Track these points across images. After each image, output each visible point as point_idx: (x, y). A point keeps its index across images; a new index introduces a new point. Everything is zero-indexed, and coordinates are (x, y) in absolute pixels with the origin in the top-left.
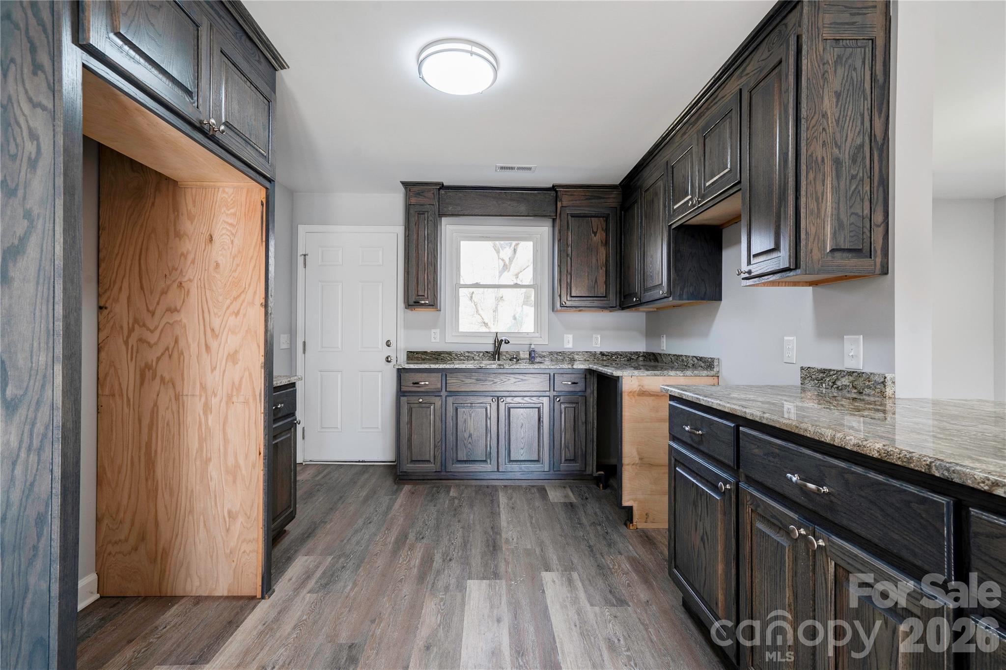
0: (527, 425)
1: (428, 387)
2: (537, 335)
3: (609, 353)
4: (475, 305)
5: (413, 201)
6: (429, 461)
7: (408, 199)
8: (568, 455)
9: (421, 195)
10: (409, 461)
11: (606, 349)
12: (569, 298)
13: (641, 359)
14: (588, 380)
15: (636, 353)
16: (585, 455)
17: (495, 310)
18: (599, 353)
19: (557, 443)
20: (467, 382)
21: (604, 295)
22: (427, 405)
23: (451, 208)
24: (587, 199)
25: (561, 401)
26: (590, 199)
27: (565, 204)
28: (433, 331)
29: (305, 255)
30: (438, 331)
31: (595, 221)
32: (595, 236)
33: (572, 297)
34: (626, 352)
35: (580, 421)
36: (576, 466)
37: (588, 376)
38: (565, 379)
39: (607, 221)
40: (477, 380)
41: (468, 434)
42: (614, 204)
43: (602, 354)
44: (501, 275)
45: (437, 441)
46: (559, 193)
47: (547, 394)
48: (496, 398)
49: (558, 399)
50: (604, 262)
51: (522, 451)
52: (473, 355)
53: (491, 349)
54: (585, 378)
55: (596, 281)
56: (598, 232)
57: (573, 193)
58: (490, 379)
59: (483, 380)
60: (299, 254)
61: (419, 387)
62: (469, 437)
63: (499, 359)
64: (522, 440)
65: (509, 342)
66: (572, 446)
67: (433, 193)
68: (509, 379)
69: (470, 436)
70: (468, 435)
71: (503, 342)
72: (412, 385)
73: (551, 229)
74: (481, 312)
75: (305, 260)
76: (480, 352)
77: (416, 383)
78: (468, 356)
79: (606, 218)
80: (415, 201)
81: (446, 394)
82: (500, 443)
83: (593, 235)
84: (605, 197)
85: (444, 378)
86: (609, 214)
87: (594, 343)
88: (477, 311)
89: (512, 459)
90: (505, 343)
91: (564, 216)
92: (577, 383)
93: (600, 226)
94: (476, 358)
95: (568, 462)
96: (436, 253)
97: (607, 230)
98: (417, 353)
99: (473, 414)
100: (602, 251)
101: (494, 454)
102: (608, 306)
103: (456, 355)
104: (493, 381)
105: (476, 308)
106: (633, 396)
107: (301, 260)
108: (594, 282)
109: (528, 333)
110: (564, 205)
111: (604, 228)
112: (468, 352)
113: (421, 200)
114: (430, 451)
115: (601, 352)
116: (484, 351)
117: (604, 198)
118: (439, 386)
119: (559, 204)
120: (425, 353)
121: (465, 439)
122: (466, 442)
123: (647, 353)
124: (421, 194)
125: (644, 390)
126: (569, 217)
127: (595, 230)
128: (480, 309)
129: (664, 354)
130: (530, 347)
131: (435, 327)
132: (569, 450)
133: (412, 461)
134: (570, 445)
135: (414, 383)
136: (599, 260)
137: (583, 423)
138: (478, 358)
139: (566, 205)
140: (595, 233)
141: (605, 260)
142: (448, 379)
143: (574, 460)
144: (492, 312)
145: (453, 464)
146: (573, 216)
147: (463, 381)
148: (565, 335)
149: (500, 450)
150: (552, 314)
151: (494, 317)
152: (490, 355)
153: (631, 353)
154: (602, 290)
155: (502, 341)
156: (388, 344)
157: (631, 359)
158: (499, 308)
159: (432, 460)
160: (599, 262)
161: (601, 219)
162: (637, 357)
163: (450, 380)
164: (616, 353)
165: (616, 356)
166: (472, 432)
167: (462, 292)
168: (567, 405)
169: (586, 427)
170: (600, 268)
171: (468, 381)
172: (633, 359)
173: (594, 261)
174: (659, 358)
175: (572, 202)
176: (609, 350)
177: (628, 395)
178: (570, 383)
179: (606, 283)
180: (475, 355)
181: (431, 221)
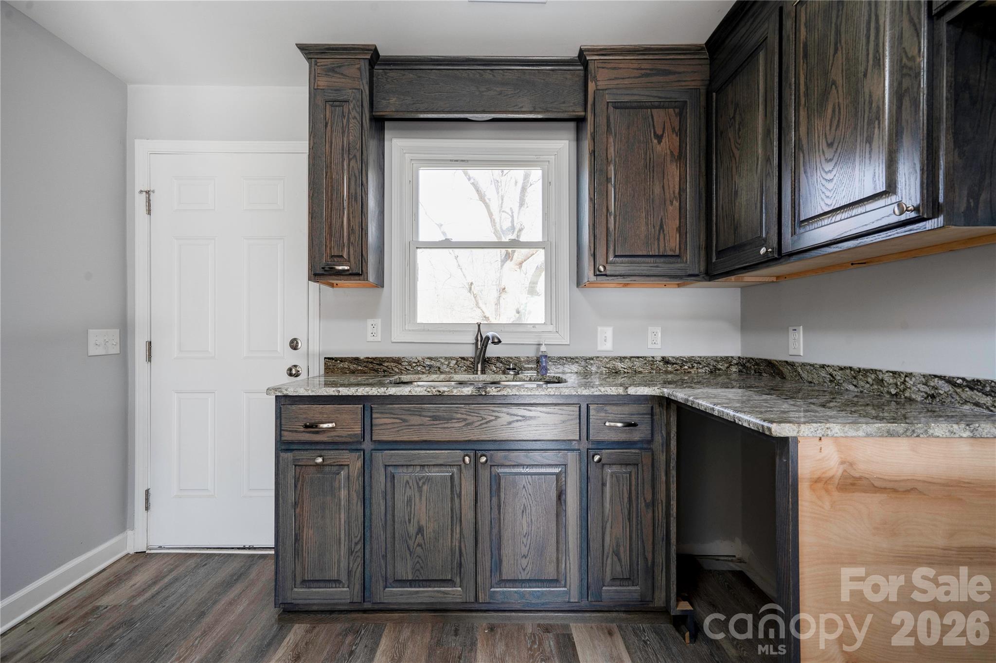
0: (534, 509)
1: (333, 434)
2: (551, 328)
3: (677, 359)
4: (475, 297)
5: (322, 82)
6: (337, 582)
7: (312, 80)
8: (618, 568)
9: (336, 73)
10: (299, 580)
11: (672, 352)
12: (611, 258)
13: (734, 369)
14: (656, 418)
15: (727, 360)
16: (650, 572)
17: (498, 304)
18: (659, 359)
19: (595, 545)
20: (413, 423)
21: (677, 253)
22: (335, 469)
23: (394, 99)
24: (643, 76)
25: (603, 461)
26: (647, 75)
27: (602, 84)
28: (370, 322)
29: (148, 192)
30: (378, 322)
31: (659, 116)
32: (659, 142)
33: (616, 256)
34: (707, 358)
35: (641, 500)
36: (633, 591)
37: (657, 410)
38: (611, 417)
39: (681, 115)
40: (435, 418)
41: (416, 525)
42: (693, 83)
43: (665, 361)
44: (503, 265)
45: (355, 540)
46: (591, 66)
47: (575, 445)
48: (472, 454)
49: (597, 458)
50: (677, 191)
51: (524, 562)
52: (438, 364)
53: (469, 352)
54: (652, 414)
55: (661, 227)
56: (666, 135)
57: (617, 65)
58: (459, 416)
59: (444, 419)
60: (137, 191)
61: (317, 433)
62: (417, 534)
63: (483, 372)
64: (525, 540)
65: (500, 342)
66: (625, 551)
67: (359, 69)
68: (497, 417)
69: (420, 530)
70: (416, 530)
71: (490, 342)
72: (302, 429)
73: (574, 144)
74: (481, 305)
75: (149, 201)
76: (451, 358)
77: (311, 426)
78: (430, 366)
79: (681, 108)
80: (326, 83)
81: (373, 447)
82: (480, 545)
83: (655, 141)
84: (678, 70)
85: (367, 414)
86: (686, 102)
87: (650, 343)
88: (477, 304)
89: (504, 577)
90: (493, 343)
91: (601, 107)
92: (635, 425)
93: (668, 125)
94: (444, 368)
95: (618, 583)
96: (364, 179)
97: (681, 133)
98: (342, 360)
99: (425, 488)
100: (673, 171)
101: (469, 565)
102: (683, 273)
103: (410, 364)
104: (465, 420)
105: (476, 301)
106: (827, 491)
107: (140, 201)
108: (657, 228)
109: (534, 325)
110: (599, 87)
111: (677, 129)
112: (431, 359)
113: (337, 81)
114: (339, 562)
115: (663, 358)
116: (458, 355)
117: (674, 73)
118: (358, 430)
119: (591, 86)
120: (356, 360)
121: (410, 538)
122: (411, 543)
123: (749, 360)
124: (337, 70)
125: (857, 475)
126: (611, 109)
127: (659, 132)
128: (480, 302)
129: (804, 365)
130: (538, 350)
131: (373, 316)
132: (620, 560)
133: (305, 583)
134: (622, 549)
135: (306, 426)
136: (666, 187)
137: (647, 506)
138: (448, 370)
139: (604, 87)
140: (659, 138)
141: (677, 187)
142: (374, 416)
143: (629, 580)
144: (494, 305)
145: (386, 587)
146: (618, 106)
147: (404, 421)
148: (599, 329)
149: (478, 559)
150: (577, 292)
151: (496, 310)
152: (468, 363)
153: (717, 360)
154: (672, 243)
155: (488, 338)
156: (294, 345)
157: (716, 369)
158: (502, 301)
159: (344, 578)
160: (667, 191)
161: (671, 110)
162: (726, 365)
163: (380, 420)
164: (691, 360)
165: (689, 364)
166: (423, 523)
167: (422, 255)
168: (615, 469)
169: (653, 512)
170: (668, 202)
171: (415, 420)
172: (719, 370)
173: (657, 190)
174: (786, 370)
175: (616, 82)
176: (677, 355)
177: (812, 489)
178: (619, 425)
179: (681, 230)
180: (442, 363)
181: (355, 118)
